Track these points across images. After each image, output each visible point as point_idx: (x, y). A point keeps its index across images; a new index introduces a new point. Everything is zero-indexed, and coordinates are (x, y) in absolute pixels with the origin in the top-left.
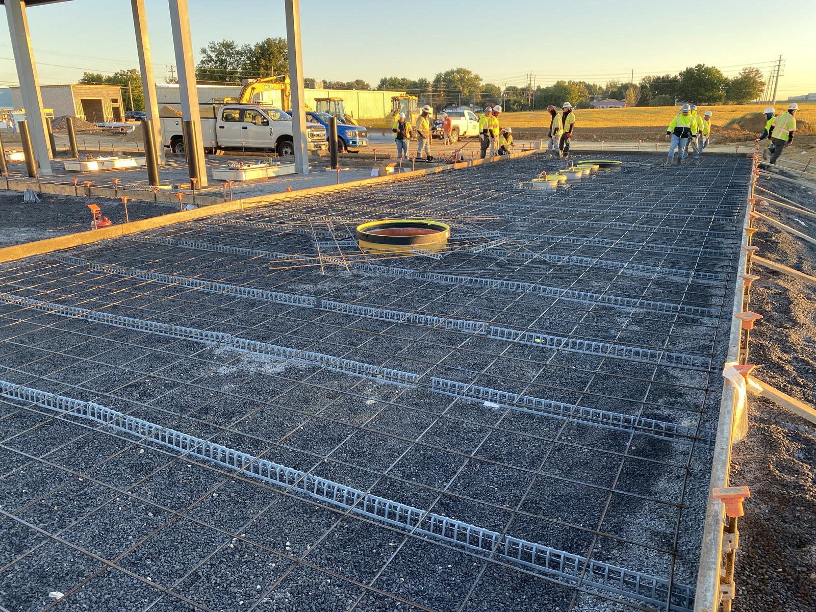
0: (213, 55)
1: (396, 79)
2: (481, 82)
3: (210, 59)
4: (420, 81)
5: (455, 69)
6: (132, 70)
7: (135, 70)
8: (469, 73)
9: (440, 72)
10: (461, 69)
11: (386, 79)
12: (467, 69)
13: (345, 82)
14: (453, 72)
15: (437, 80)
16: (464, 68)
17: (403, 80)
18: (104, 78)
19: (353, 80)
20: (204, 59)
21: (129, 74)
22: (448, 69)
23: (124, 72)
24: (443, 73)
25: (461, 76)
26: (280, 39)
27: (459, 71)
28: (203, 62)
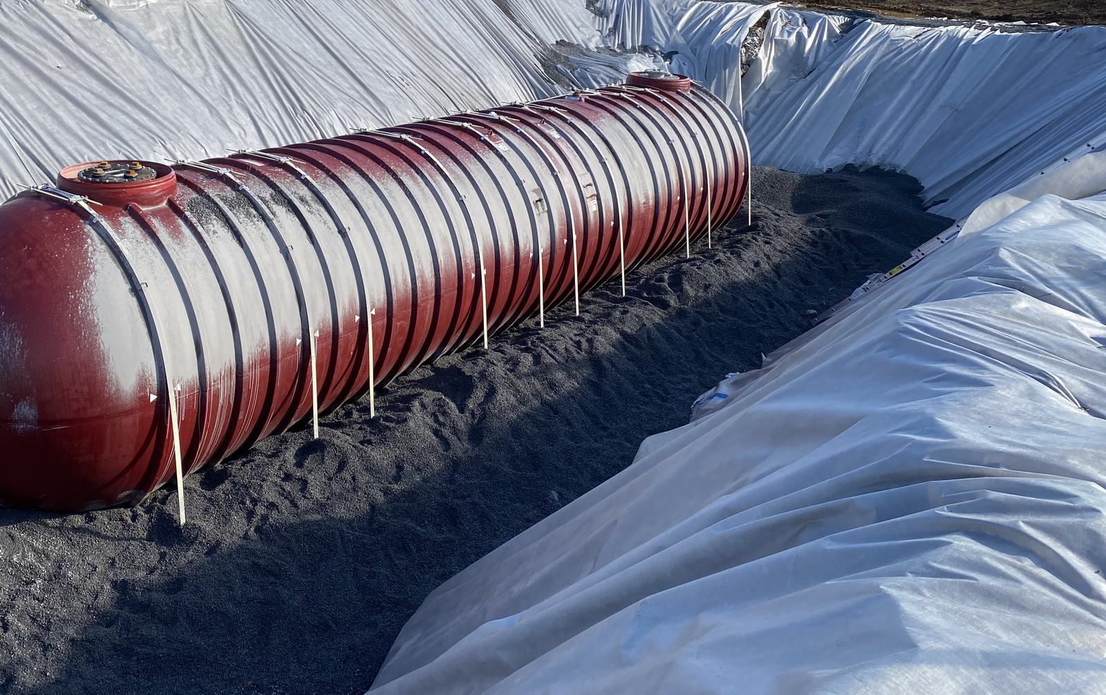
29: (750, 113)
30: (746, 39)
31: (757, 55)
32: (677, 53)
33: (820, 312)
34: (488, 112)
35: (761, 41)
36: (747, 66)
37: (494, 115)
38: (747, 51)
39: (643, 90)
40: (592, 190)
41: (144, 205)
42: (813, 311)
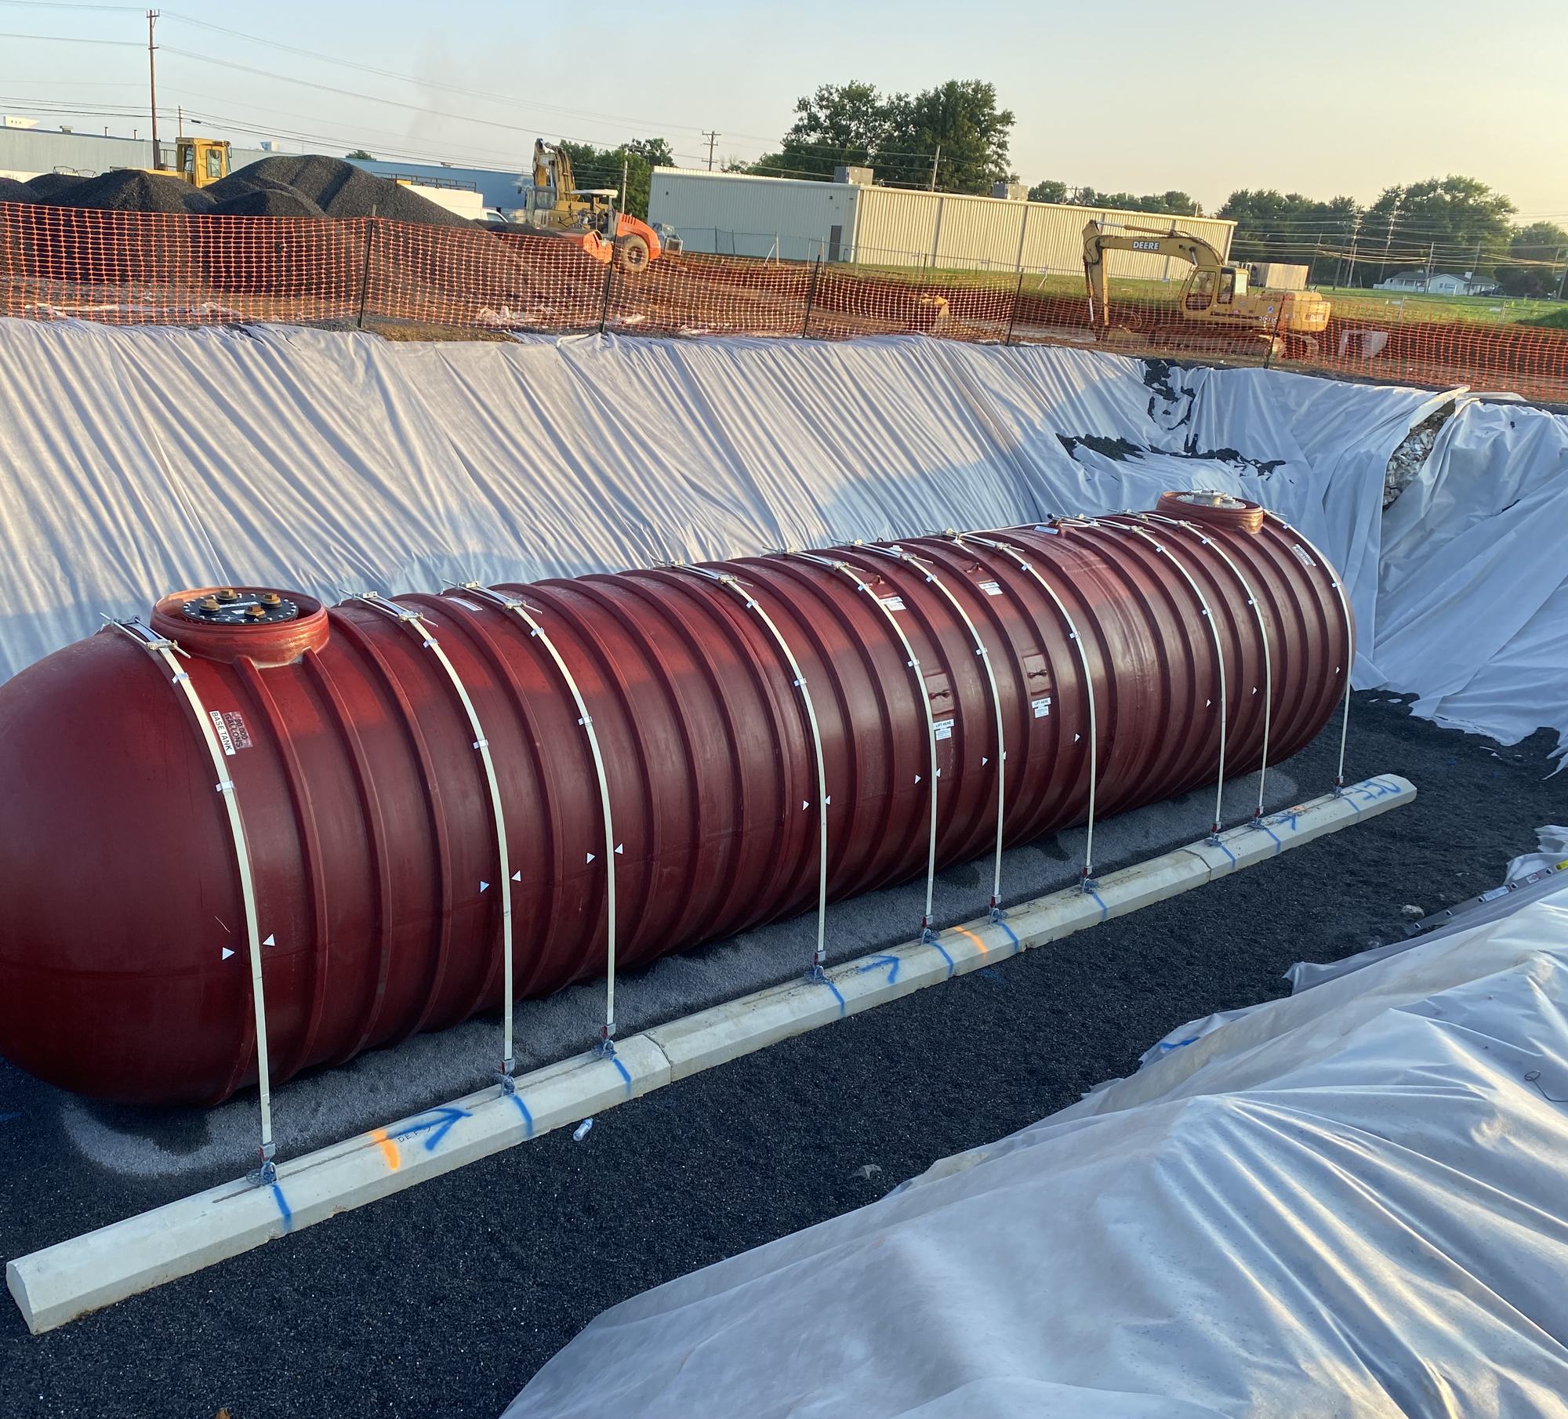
0: (822, 115)
1: (1272, 194)
2: (1511, 216)
3: (814, 124)
4: (1335, 203)
5: (1443, 179)
6: (656, 141)
7: (662, 140)
8: (1480, 190)
9: (1395, 186)
10: (1459, 179)
11: (1244, 194)
12: (1477, 181)
13: (1138, 195)
14: (1433, 187)
15: (1385, 204)
16: (1467, 176)
17: (1292, 198)
18: (596, 154)
19: (1161, 193)
20: (801, 123)
21: (648, 147)
22: (1423, 179)
23: (639, 143)
24: (1404, 187)
25: (1454, 197)
26: (978, 83)
27: (1451, 185)
28: (797, 130)
29: (1393, 568)
30: (1401, 447)
31: (1416, 474)
32: (1283, 463)
33: (1428, 913)
34: (889, 545)
35: (1426, 452)
36: (1397, 491)
37: (896, 551)
38: (1399, 466)
39: (1175, 522)
40: (1043, 682)
41: (260, 659)
42: (1416, 909)
